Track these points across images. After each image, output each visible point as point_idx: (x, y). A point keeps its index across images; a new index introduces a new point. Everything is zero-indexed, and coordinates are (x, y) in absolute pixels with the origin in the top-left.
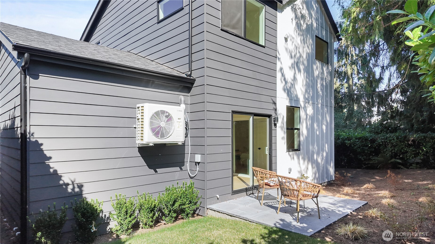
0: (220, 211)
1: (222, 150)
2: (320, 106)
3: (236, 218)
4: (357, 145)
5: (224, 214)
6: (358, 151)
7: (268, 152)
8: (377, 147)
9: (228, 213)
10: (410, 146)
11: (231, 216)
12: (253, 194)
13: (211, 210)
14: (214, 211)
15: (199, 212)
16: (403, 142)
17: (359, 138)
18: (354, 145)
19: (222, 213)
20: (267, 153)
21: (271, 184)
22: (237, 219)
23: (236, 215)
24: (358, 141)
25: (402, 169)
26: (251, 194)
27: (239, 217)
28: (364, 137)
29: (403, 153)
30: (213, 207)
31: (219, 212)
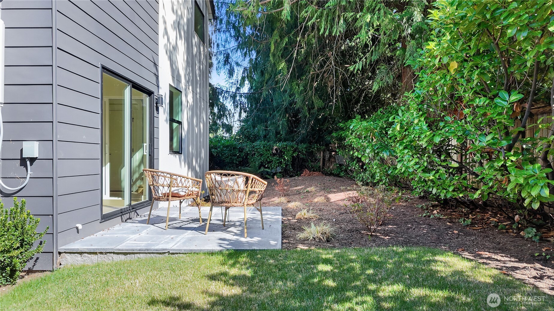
0: (97, 251)
1: (84, 137)
2: (198, 96)
3: (138, 255)
4: (225, 154)
5: (108, 254)
6: (226, 161)
7: (148, 151)
8: (245, 157)
9: (119, 250)
10: (274, 155)
11: (125, 254)
12: (130, 219)
13: (70, 253)
14: (81, 253)
15: (33, 266)
16: (269, 150)
17: (227, 147)
18: (221, 154)
19: (101, 253)
20: (146, 152)
21: (182, 194)
22: (142, 255)
23: (140, 250)
24: (225, 150)
25: (269, 179)
26: (127, 219)
27: (146, 251)
28: (232, 145)
29: (269, 163)
30: (77, 246)
31: (95, 253)
